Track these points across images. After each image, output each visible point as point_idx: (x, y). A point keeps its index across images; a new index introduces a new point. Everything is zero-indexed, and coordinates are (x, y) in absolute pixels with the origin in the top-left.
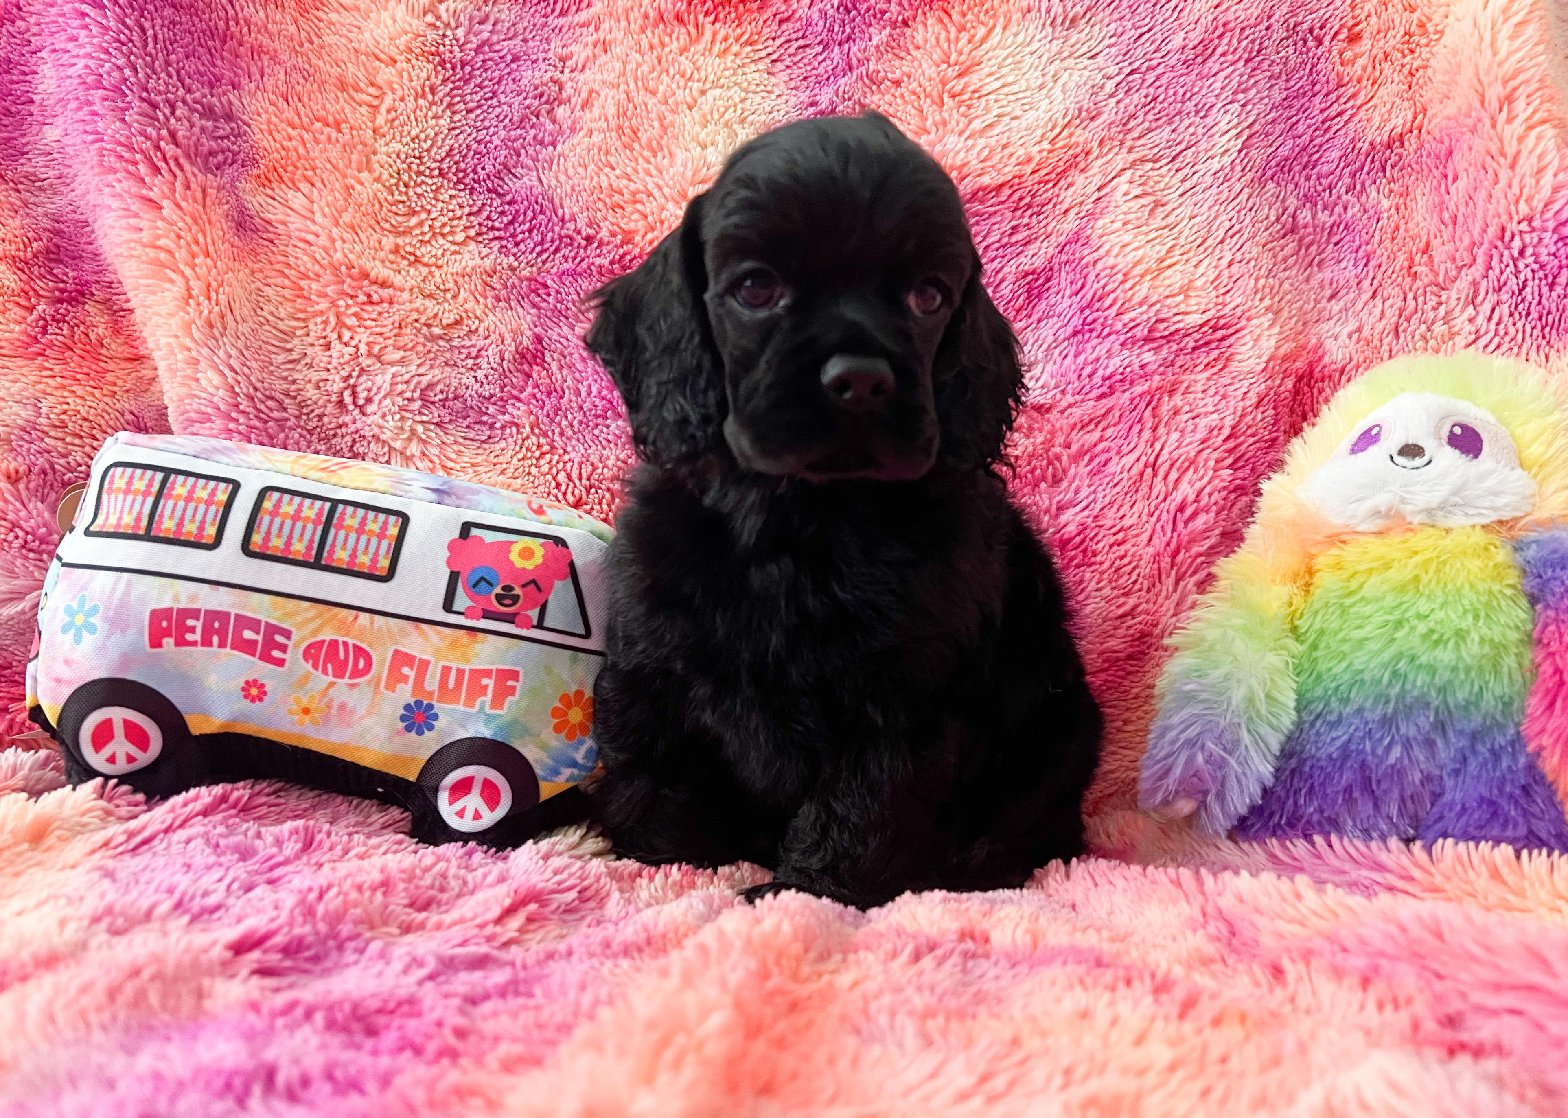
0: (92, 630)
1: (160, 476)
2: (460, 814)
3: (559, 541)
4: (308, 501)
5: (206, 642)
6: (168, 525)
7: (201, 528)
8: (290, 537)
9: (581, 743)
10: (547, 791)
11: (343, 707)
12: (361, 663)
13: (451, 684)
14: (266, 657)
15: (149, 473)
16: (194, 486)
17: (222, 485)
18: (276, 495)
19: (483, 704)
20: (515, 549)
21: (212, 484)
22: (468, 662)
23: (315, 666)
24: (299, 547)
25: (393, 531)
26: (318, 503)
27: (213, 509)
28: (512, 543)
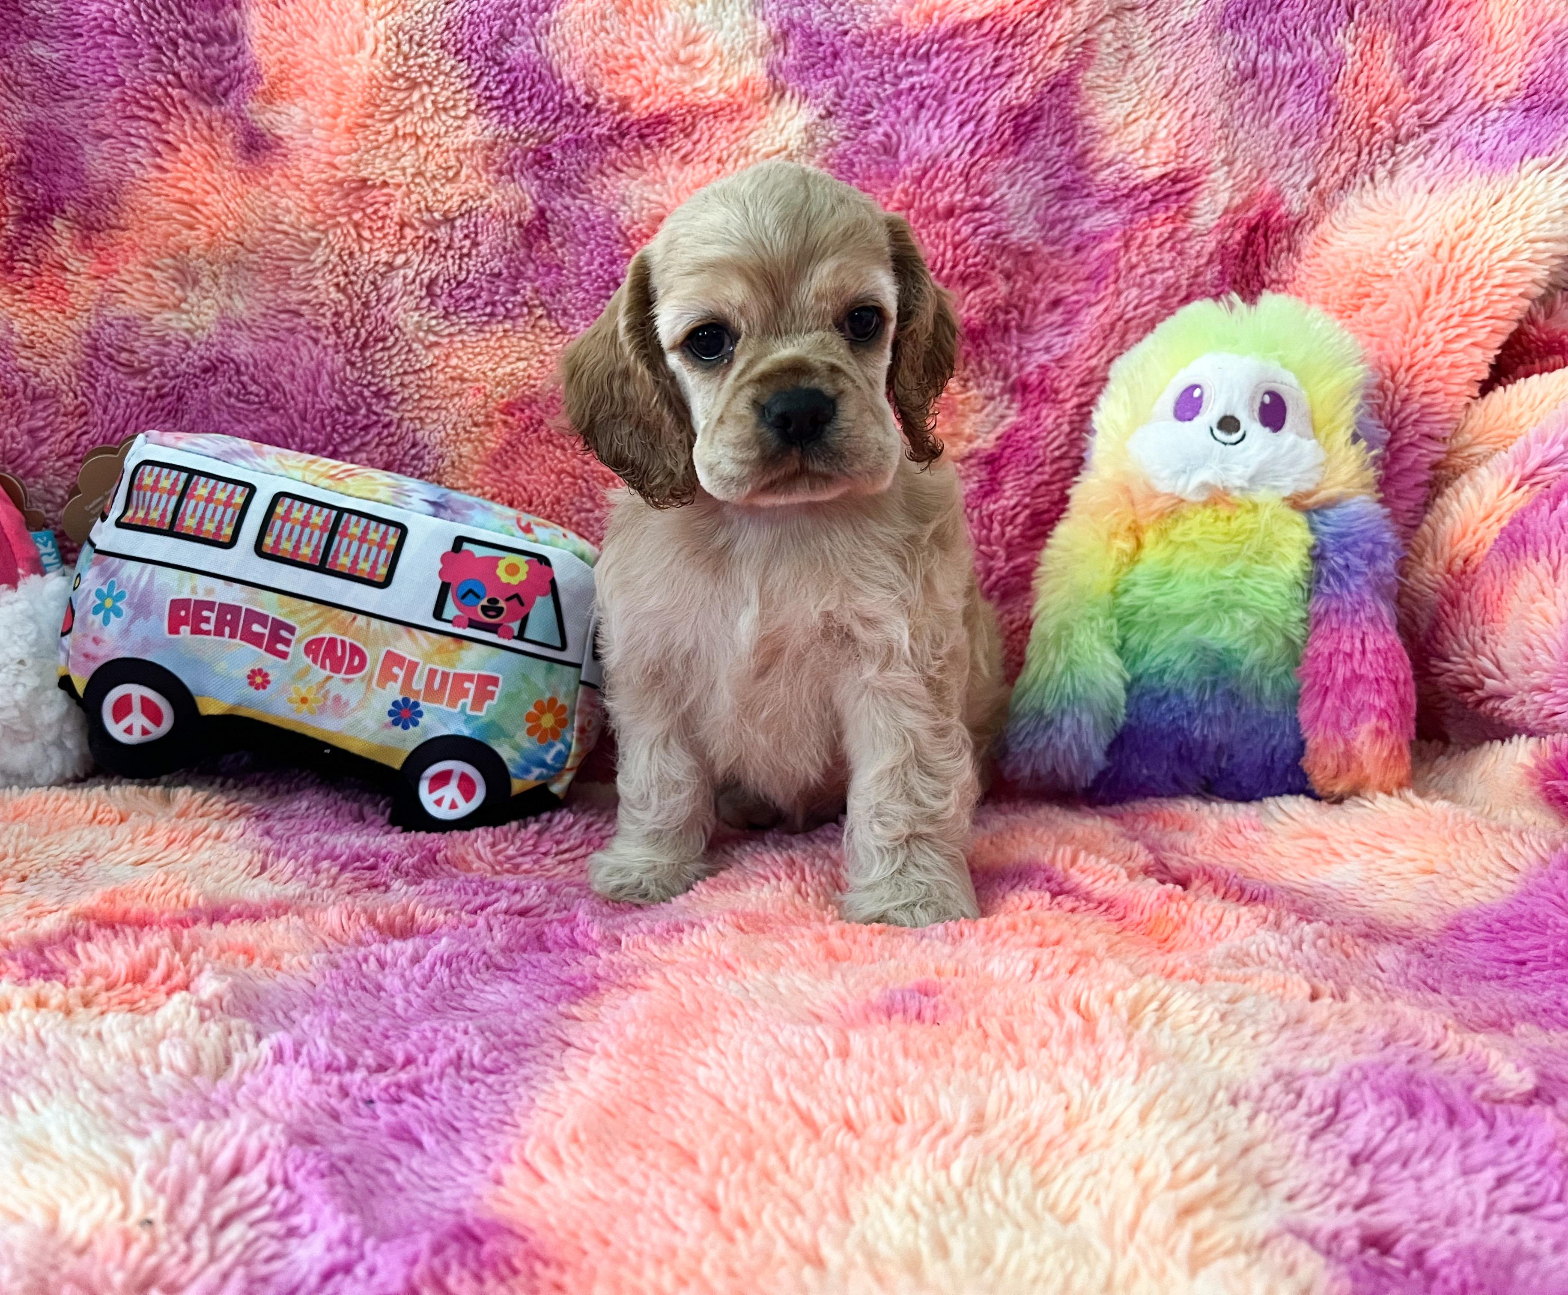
0: (118, 613)
1: (184, 476)
2: (439, 802)
4: (316, 509)
5: (219, 632)
6: (189, 523)
7: (219, 528)
8: (299, 541)
9: (552, 745)
10: (517, 786)
11: (337, 699)
12: (356, 662)
13: (437, 684)
14: (271, 650)
15: (175, 473)
16: (214, 488)
17: (240, 489)
18: (288, 501)
19: (464, 706)
20: (502, 565)
21: (231, 487)
22: (453, 666)
23: (315, 661)
24: (306, 551)
25: (392, 541)
26: (326, 511)
27: (230, 511)
28: (498, 559)
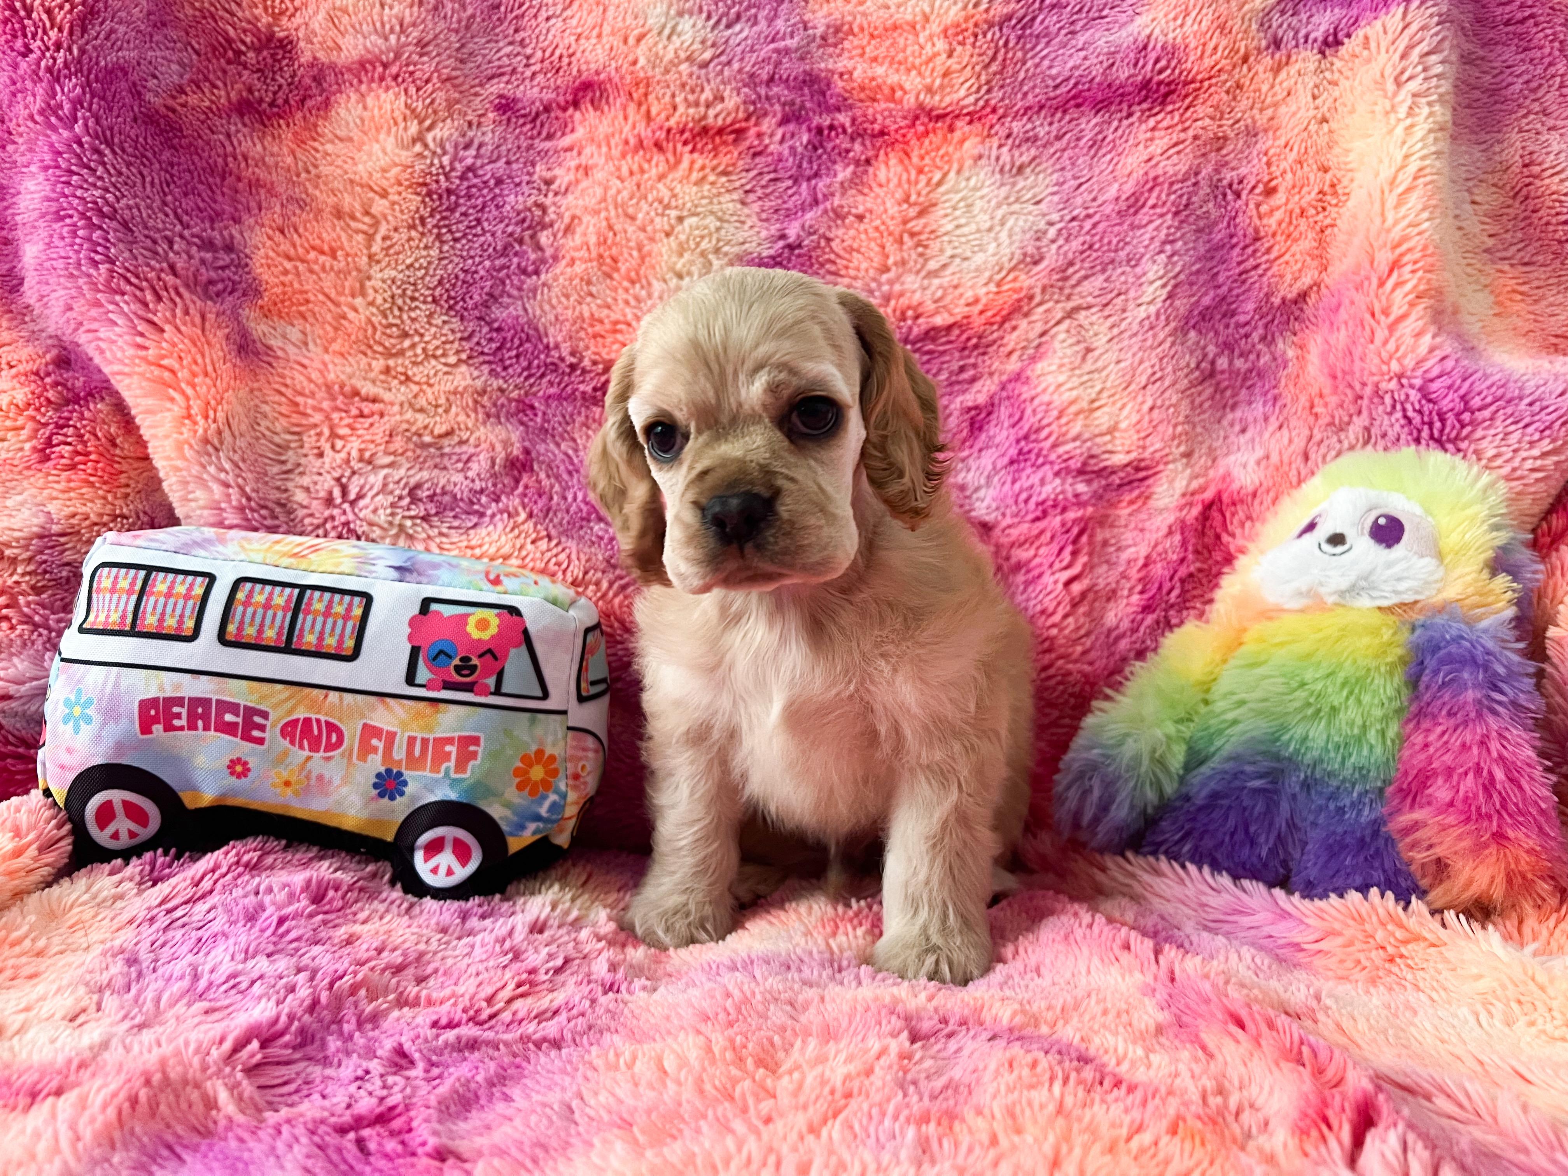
0: (89, 721)
1: (142, 573)
2: (435, 871)
3: (513, 611)
4: (278, 589)
5: (192, 726)
6: (150, 621)
7: (181, 622)
8: (262, 625)
9: (544, 798)
10: (515, 845)
11: (320, 778)
12: (334, 738)
13: (417, 753)
14: (247, 737)
15: (132, 572)
16: (173, 582)
17: (200, 579)
18: (249, 585)
19: (447, 770)
20: (472, 621)
21: (190, 578)
22: (431, 731)
23: (292, 742)
24: (270, 634)
25: (358, 612)
26: (288, 591)
27: (190, 603)
28: (467, 616)
